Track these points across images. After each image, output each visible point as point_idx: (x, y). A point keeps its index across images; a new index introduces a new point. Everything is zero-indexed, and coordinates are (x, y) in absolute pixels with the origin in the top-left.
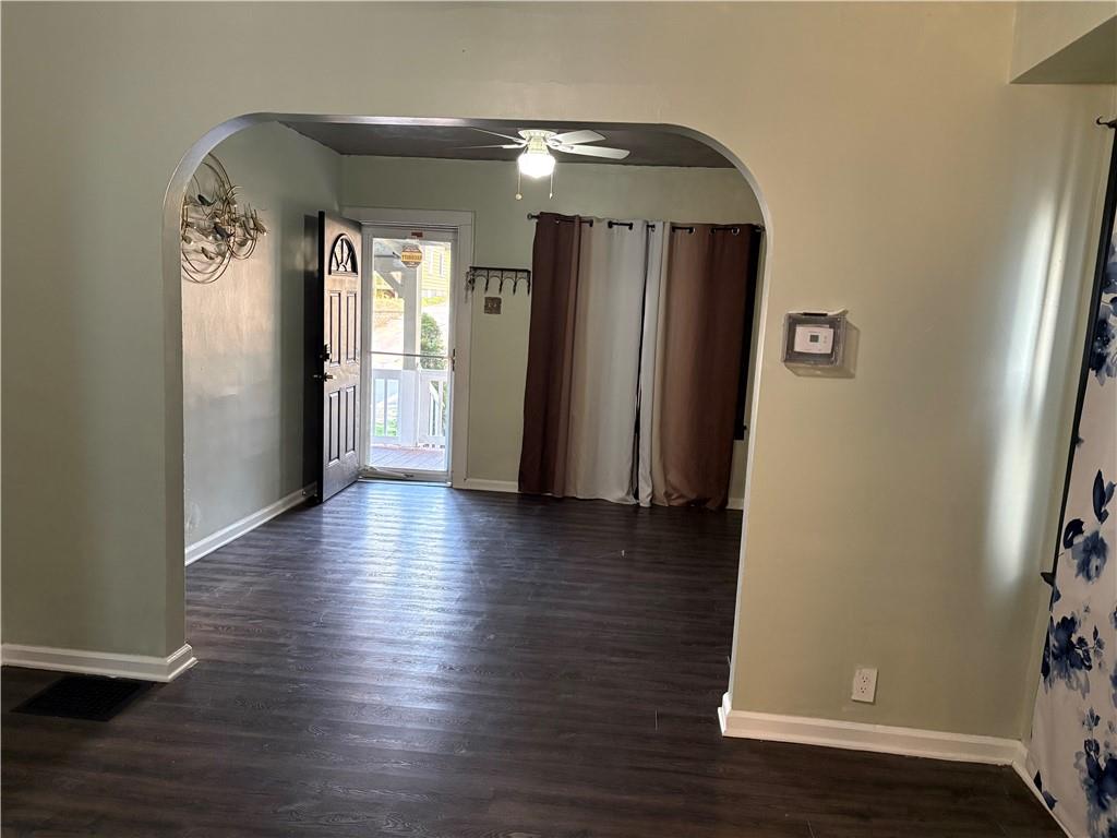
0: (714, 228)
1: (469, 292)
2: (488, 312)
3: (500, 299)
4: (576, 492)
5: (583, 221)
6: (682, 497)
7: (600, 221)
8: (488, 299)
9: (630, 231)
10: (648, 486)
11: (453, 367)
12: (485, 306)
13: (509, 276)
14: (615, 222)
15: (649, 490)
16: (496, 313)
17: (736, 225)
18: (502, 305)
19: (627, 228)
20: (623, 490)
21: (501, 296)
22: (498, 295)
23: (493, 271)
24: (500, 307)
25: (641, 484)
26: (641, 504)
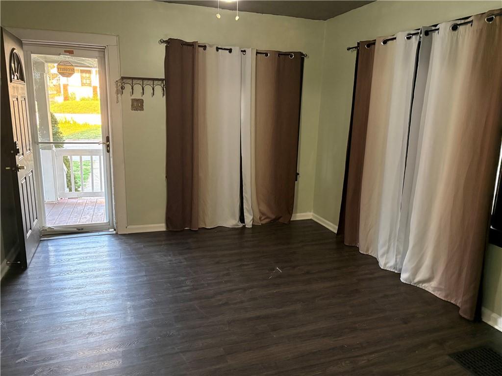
0: (280, 54)
1: (119, 95)
2: (134, 110)
3: (143, 100)
4: (205, 224)
5: (199, 46)
6: (267, 218)
7: (211, 46)
8: (133, 100)
9: (230, 54)
10: (251, 215)
11: (107, 149)
12: (132, 105)
13: (148, 83)
14: (220, 47)
15: (251, 218)
16: (140, 110)
17: (292, 52)
18: (144, 104)
19: (228, 51)
20: (236, 219)
21: (143, 98)
22: (139, 97)
23: (136, 80)
24: (143, 105)
25: (246, 214)
26: (246, 226)
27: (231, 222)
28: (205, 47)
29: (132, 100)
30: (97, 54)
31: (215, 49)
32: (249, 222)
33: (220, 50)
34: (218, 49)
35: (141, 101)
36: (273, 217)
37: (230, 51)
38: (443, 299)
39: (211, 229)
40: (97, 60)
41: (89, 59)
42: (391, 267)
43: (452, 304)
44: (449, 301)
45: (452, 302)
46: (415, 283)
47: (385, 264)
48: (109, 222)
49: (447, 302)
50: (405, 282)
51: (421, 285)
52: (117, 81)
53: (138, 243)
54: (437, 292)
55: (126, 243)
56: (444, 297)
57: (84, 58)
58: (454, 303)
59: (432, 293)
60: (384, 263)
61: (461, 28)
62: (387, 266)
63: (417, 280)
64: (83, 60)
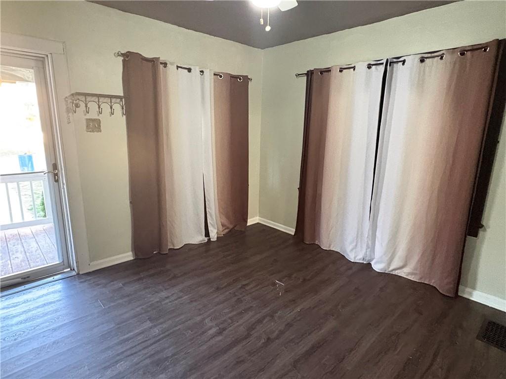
1: (70, 114)
2: (90, 131)
3: (99, 120)
4: (174, 246)
5: (161, 63)
6: (228, 228)
7: (172, 64)
8: (89, 121)
9: (189, 73)
10: (215, 228)
11: (55, 178)
12: (87, 126)
13: (104, 101)
14: (179, 65)
15: (215, 231)
16: (98, 131)
17: (240, 76)
18: (101, 124)
19: (186, 71)
20: (202, 235)
21: (100, 117)
22: (96, 117)
23: (90, 97)
24: (100, 126)
25: (210, 228)
26: (211, 240)
27: (198, 238)
28: (165, 65)
29: (87, 119)
30: (33, 63)
31: (176, 68)
32: (214, 235)
33: (179, 69)
34: (178, 67)
35: (98, 122)
36: (231, 227)
37: (189, 70)
38: (418, 281)
39: (180, 248)
40: (33, 70)
41: (22, 69)
42: (360, 259)
43: (426, 284)
44: (423, 282)
45: (425, 282)
46: (390, 271)
47: (355, 258)
48: (63, 261)
49: (421, 283)
50: (380, 271)
51: (394, 272)
52: (66, 97)
53: (112, 281)
54: (410, 276)
55: (98, 285)
56: (419, 280)
57: (14, 68)
58: (427, 283)
59: (405, 277)
60: (353, 256)
61: (427, 61)
62: (356, 258)
63: (391, 268)
64: (13, 70)
